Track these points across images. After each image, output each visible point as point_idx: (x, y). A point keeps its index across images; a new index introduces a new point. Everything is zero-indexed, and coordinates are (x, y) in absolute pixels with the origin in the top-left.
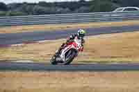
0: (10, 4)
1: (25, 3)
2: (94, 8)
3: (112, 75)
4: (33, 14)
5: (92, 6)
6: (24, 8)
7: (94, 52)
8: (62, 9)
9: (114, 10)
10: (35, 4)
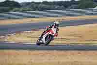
0: (23, 3)
1: (33, 2)
2: (81, 6)
3: (94, 53)
4: (38, 10)
5: (80, 4)
6: (32, 6)
7: (81, 37)
8: (59, 6)
9: (95, 7)
10: (40, 3)
